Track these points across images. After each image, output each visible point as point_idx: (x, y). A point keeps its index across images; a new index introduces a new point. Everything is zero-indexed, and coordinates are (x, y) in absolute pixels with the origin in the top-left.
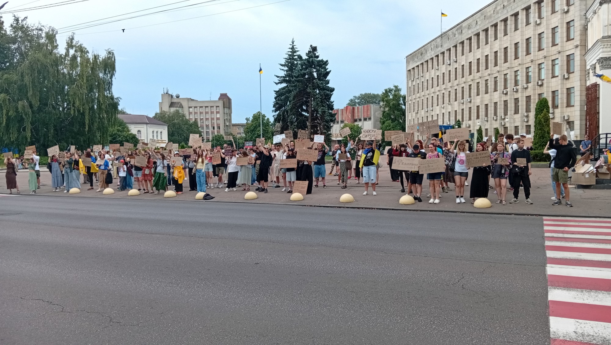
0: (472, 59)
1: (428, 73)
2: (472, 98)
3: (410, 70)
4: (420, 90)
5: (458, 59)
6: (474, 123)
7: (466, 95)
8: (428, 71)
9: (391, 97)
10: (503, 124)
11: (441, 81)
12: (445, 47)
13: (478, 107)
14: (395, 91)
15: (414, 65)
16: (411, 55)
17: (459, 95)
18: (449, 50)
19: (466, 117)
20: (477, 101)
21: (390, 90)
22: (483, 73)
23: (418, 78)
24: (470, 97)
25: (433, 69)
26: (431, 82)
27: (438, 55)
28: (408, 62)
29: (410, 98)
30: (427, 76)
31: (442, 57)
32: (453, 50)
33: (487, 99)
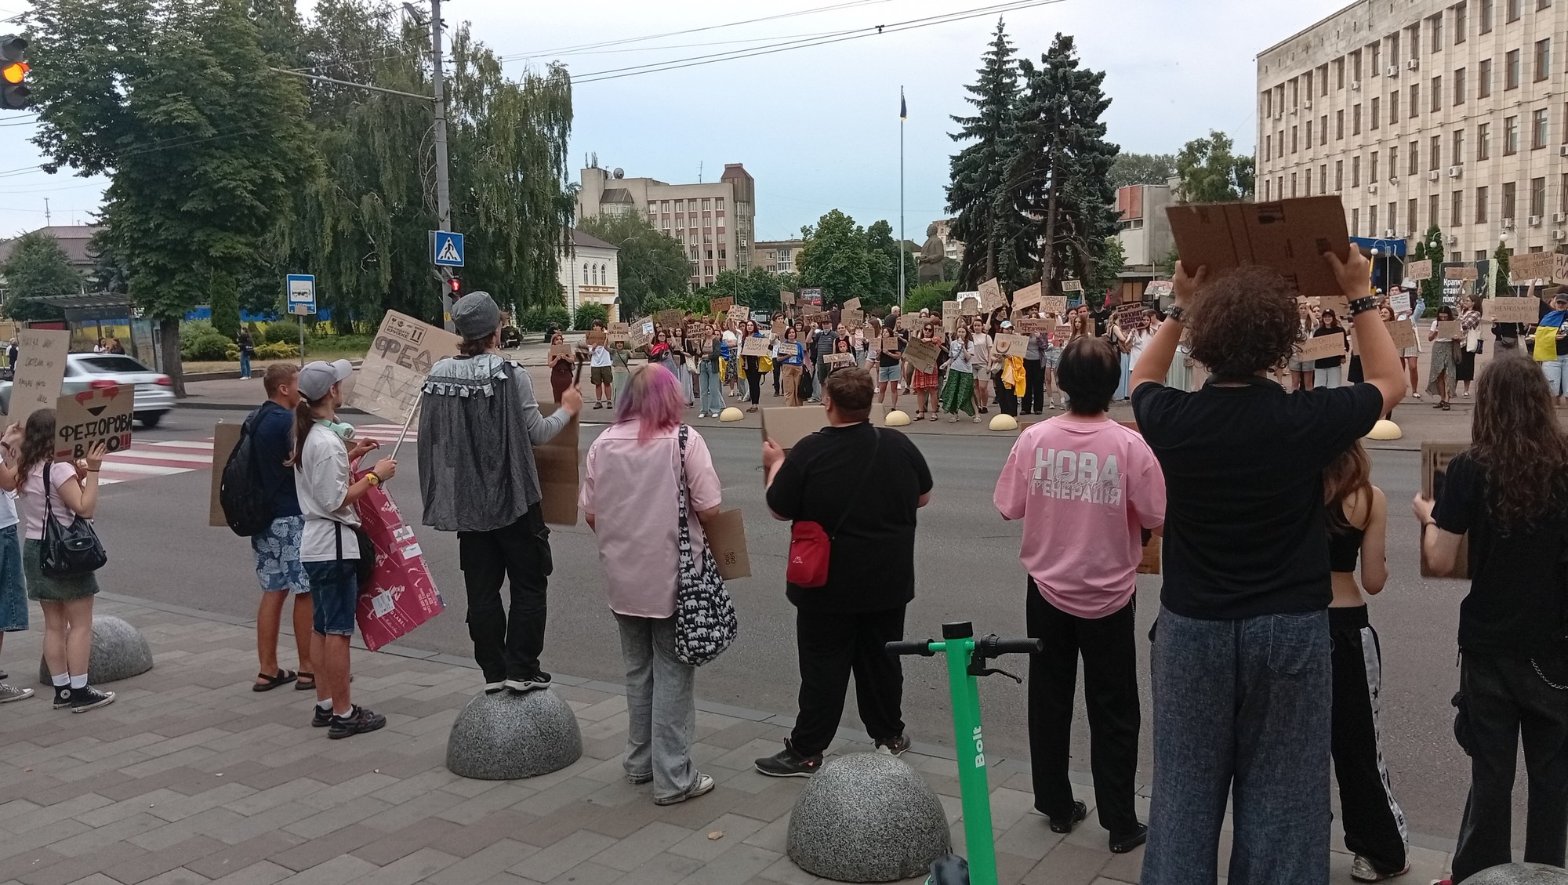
0: (1467, 60)
1: (1326, 99)
2: (1464, 167)
3: (1269, 92)
4: (1302, 144)
5: (1421, 61)
6: (1468, 234)
7: (1446, 157)
8: (1325, 93)
9: (1204, 163)
10: (1559, 236)
11: (1366, 119)
12: (1380, 29)
13: (1482, 190)
14: (1214, 148)
15: (1284, 78)
16: (1272, 49)
17: (1424, 158)
18: (1395, 37)
19: (1444, 218)
20: (1481, 174)
21: (1201, 146)
22: (1500, 101)
23: (1295, 113)
24: (1457, 162)
25: (1340, 87)
26: (1335, 122)
27: (1360, 49)
28: (1264, 69)
29: (1268, 167)
30: (1324, 106)
31: (1371, 56)
32: (1405, 40)
33: (1510, 169)
